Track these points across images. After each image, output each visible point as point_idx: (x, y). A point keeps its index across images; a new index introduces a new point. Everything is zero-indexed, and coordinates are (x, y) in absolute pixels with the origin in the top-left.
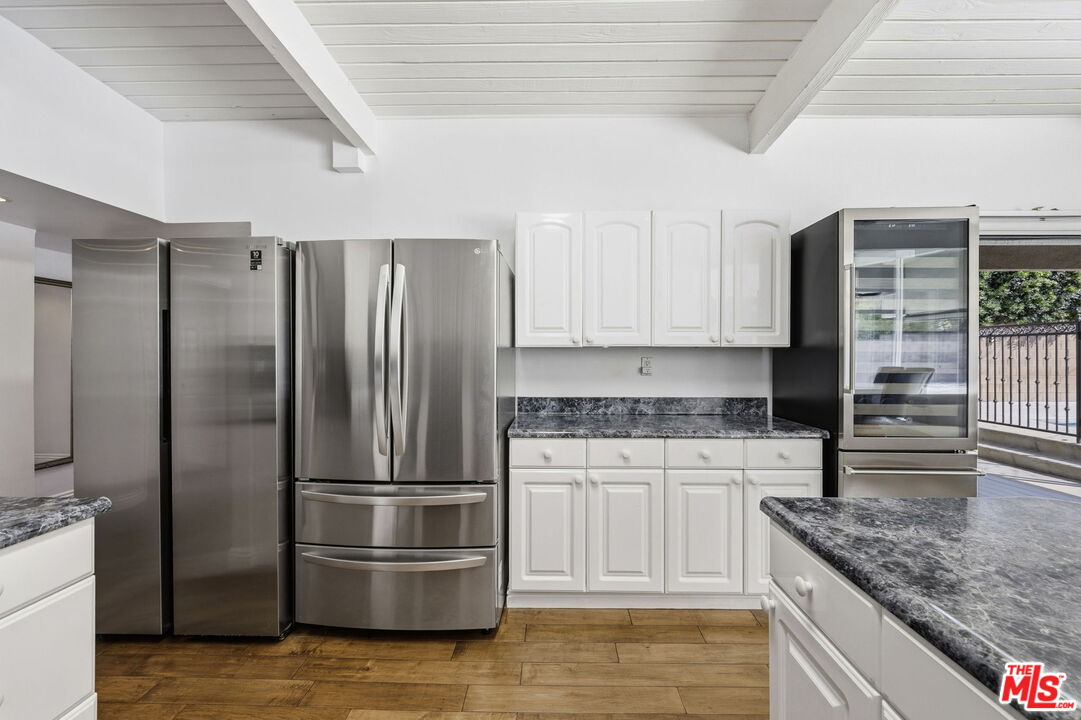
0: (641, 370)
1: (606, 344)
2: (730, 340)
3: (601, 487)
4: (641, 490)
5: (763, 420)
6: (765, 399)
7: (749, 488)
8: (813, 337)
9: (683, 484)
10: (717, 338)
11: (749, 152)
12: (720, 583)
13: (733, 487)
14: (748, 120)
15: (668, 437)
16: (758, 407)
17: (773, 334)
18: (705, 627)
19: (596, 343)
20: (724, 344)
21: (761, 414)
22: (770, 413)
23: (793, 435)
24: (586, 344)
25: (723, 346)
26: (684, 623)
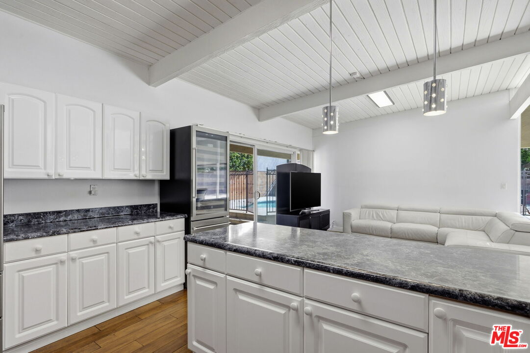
0: (90, 192)
1: (72, 177)
2: (145, 176)
3: (78, 261)
4: (103, 257)
5: (155, 214)
6: (157, 204)
7: (157, 244)
8: (179, 176)
9: (126, 249)
10: (138, 175)
11: (149, 85)
12: (145, 292)
13: (150, 245)
14: (148, 69)
15: (119, 226)
16: (153, 208)
17: (162, 174)
18: (140, 314)
19: (65, 176)
20: (142, 178)
21: (154, 211)
22: (159, 210)
23: (175, 218)
24: (57, 177)
25: (141, 179)
26: (128, 318)
